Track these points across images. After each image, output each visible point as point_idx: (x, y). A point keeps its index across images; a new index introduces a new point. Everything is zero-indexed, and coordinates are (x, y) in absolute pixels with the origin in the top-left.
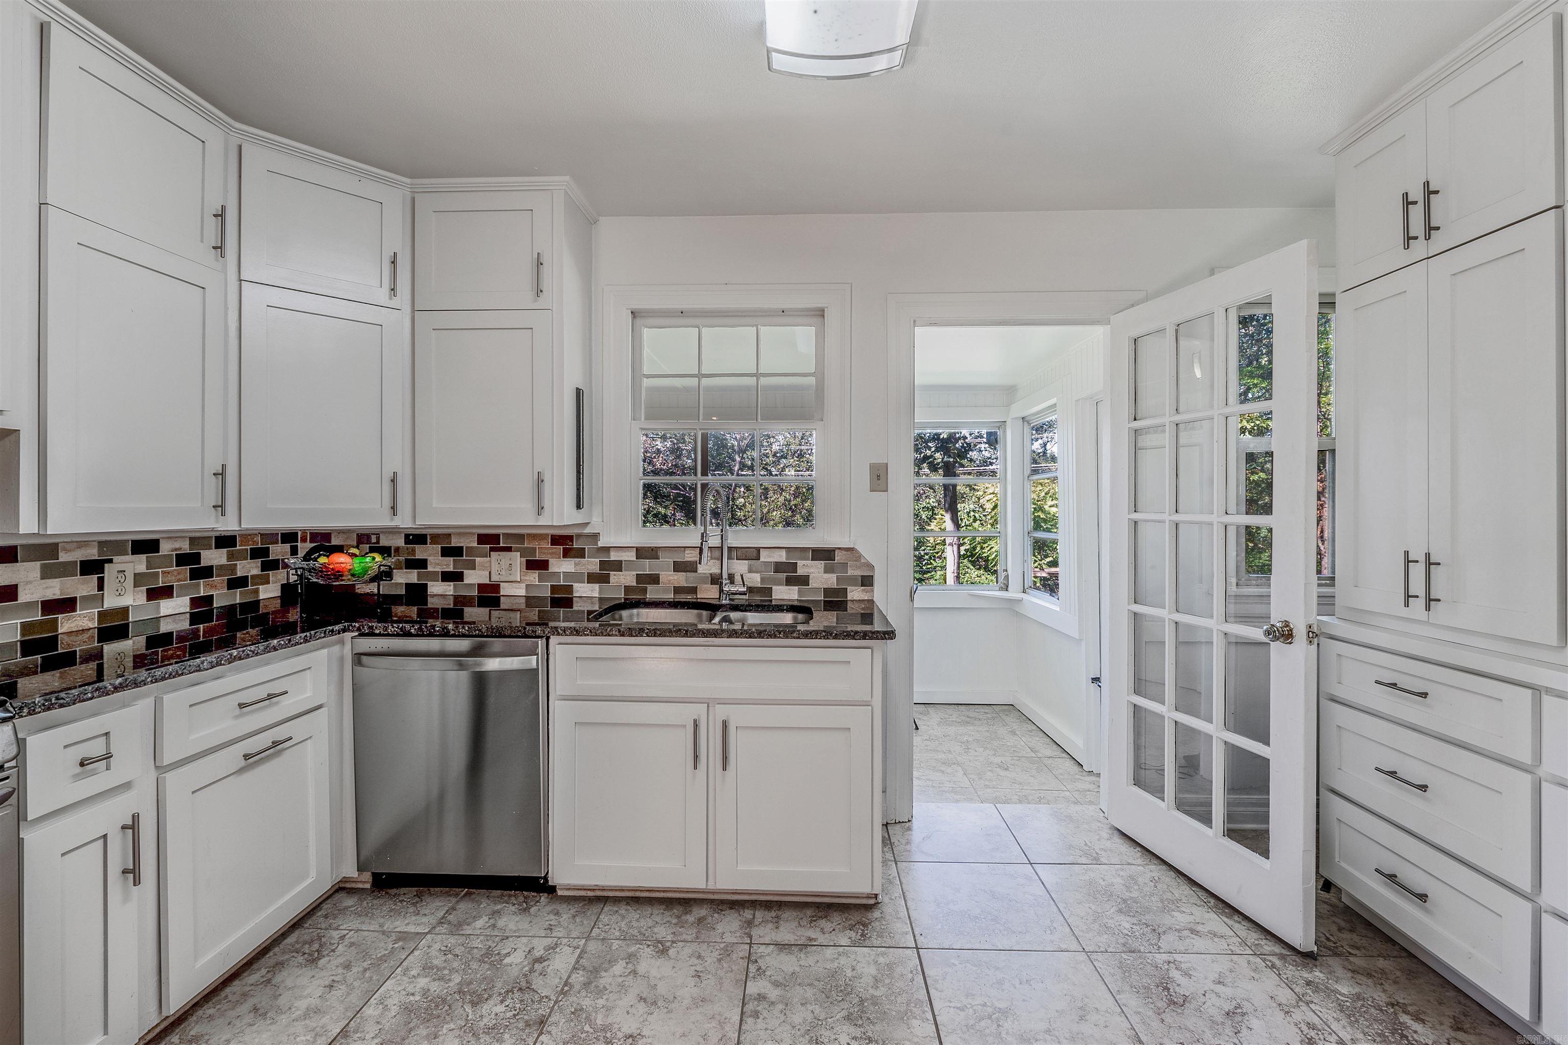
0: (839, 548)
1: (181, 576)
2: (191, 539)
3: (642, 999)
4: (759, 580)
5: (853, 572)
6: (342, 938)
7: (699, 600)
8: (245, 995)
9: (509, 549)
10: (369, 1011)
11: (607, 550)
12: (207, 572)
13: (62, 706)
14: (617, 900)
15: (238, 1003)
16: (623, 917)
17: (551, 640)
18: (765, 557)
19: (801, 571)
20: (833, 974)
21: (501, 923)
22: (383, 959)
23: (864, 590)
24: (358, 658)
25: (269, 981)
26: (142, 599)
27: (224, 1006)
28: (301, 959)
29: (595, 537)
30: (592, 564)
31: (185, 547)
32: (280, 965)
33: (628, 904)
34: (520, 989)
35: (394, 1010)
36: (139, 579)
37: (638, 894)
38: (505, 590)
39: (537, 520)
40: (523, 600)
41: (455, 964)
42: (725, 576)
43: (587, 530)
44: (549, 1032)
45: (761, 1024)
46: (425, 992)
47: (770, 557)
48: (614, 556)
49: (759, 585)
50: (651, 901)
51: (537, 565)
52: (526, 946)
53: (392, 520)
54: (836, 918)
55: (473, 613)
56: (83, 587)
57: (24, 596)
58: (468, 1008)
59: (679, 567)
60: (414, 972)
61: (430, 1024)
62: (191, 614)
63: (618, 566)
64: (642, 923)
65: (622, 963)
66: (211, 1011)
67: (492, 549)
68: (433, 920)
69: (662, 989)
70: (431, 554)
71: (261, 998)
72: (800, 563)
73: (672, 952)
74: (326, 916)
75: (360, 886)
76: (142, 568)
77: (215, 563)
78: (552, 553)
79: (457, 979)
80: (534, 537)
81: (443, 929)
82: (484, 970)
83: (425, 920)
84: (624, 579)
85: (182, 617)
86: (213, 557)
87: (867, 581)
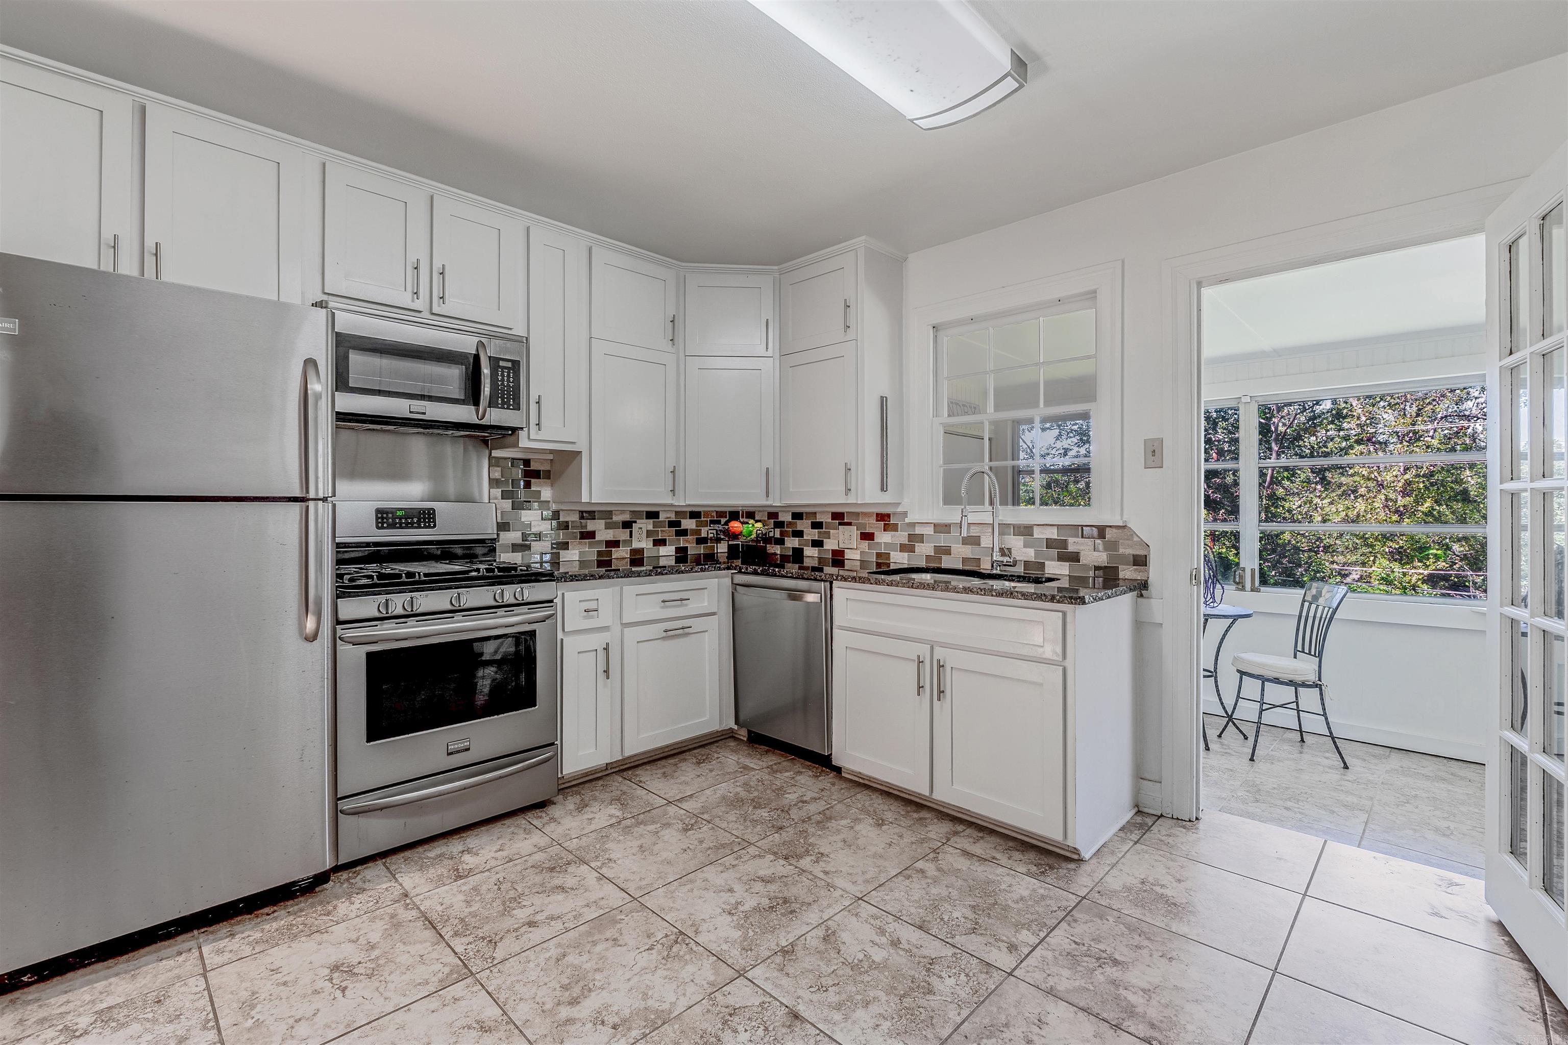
0: (1110, 526)
1: (671, 534)
2: (676, 512)
3: (845, 841)
4: (1033, 555)
5: (1124, 550)
6: (718, 758)
7: (981, 571)
8: (664, 766)
9: (849, 524)
10: (707, 792)
11: (913, 525)
12: (684, 533)
13: (577, 580)
14: (875, 790)
15: (660, 768)
16: (872, 799)
17: (834, 585)
18: (1038, 533)
19: (1071, 548)
20: (989, 882)
21: (798, 778)
22: (728, 773)
23: (1136, 569)
24: (735, 585)
25: (676, 765)
26: (651, 545)
27: (654, 767)
28: (694, 761)
29: (905, 514)
30: (901, 537)
31: (673, 517)
32: (685, 760)
33: (881, 794)
34: (783, 810)
35: (718, 795)
36: (649, 534)
37: (891, 791)
38: (848, 555)
39: (847, 499)
40: (858, 563)
41: (760, 788)
42: (996, 549)
43: (900, 509)
44: (781, 834)
45: (907, 882)
46: (737, 793)
47: (1043, 533)
48: (918, 530)
49: (1033, 560)
50: (897, 798)
51: (867, 536)
52: (802, 792)
53: (767, 500)
54: (1032, 855)
55: (829, 570)
56: (623, 535)
57: (598, 538)
58: (750, 809)
59: (967, 541)
60: (738, 784)
61: (729, 808)
62: (676, 557)
63: (920, 538)
64: (881, 806)
65: (849, 821)
66: (648, 768)
67: (840, 524)
68: (765, 765)
69: (861, 842)
70: (804, 525)
71: (669, 770)
72: (1071, 540)
73: (884, 827)
74: (717, 747)
75: (742, 738)
76: (650, 527)
77: (689, 527)
78: (876, 528)
79: (756, 794)
80: (865, 514)
81: (766, 770)
82: (772, 796)
83: (761, 763)
84: (925, 550)
85: (671, 558)
86: (688, 524)
87: (1141, 561)
